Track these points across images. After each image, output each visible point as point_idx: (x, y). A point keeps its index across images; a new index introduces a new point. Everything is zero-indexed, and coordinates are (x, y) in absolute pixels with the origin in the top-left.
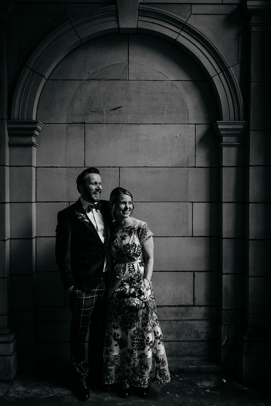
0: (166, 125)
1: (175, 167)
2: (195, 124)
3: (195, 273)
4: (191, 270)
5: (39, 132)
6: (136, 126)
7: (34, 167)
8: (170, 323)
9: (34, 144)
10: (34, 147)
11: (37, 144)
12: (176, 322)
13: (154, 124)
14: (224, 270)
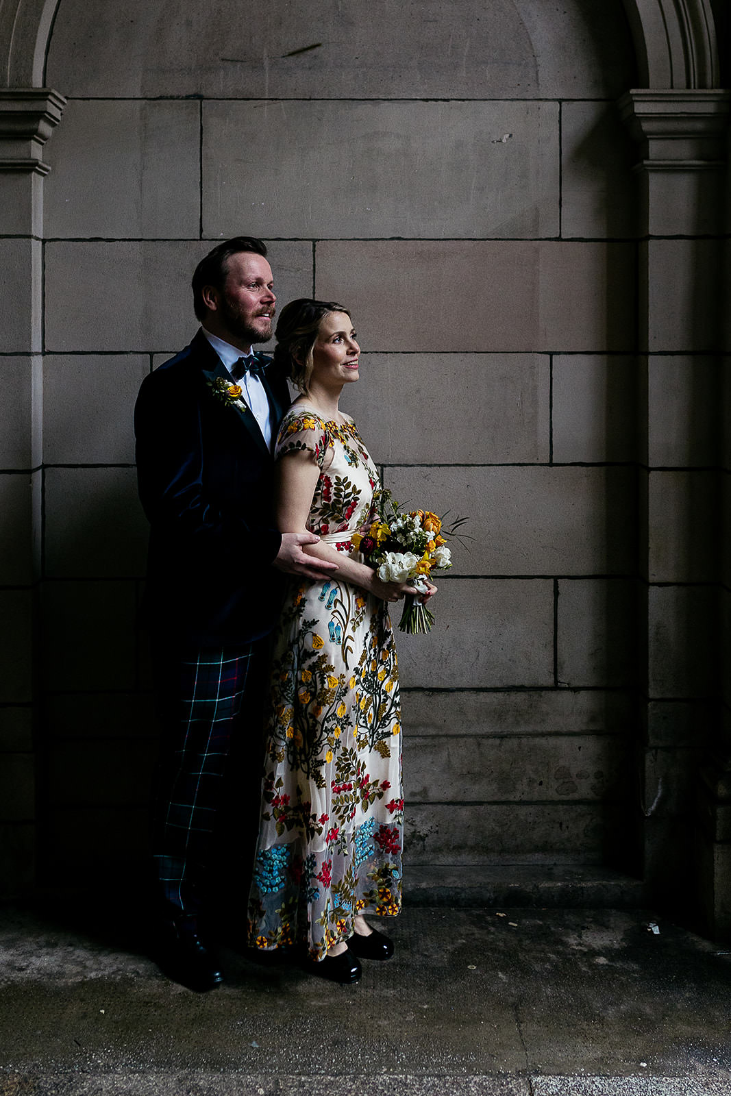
0: (467, 102)
1: (496, 239)
2: (560, 101)
3: (559, 580)
4: (548, 574)
5: (53, 125)
6: (369, 105)
7: (38, 239)
8: (479, 744)
9: (37, 164)
10: (36, 174)
11: (46, 166)
12: (498, 741)
13: (427, 100)
14: (655, 572)
